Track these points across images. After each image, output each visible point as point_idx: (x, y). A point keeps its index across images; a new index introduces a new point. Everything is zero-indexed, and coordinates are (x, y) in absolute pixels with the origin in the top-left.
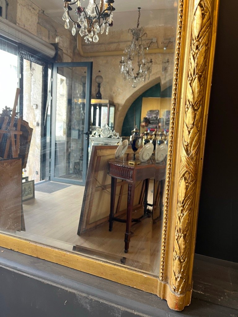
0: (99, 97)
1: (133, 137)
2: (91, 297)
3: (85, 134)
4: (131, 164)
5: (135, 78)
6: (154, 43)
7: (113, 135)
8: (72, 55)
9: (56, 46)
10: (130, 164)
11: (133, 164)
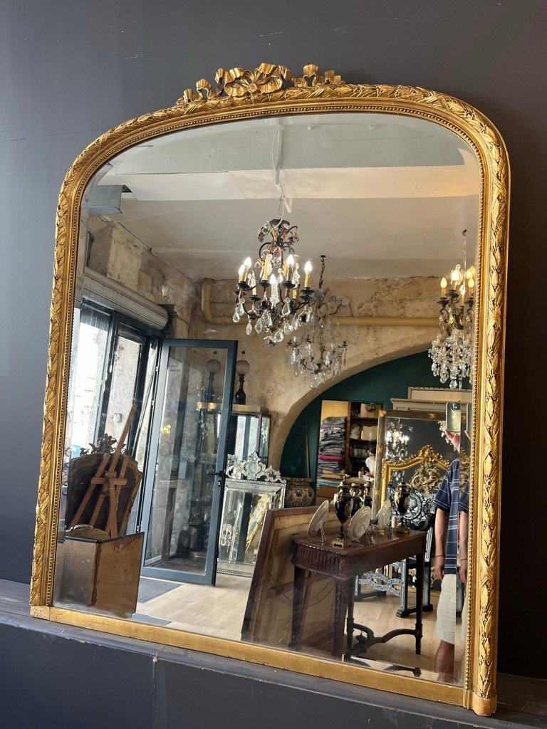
0: (239, 400)
1: (339, 497)
2: (399, 710)
3: (217, 474)
4: (338, 545)
5: (316, 372)
6: (344, 306)
7: (268, 476)
8: (189, 319)
9: (168, 309)
10: (335, 545)
11: (341, 546)
